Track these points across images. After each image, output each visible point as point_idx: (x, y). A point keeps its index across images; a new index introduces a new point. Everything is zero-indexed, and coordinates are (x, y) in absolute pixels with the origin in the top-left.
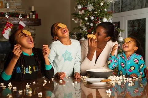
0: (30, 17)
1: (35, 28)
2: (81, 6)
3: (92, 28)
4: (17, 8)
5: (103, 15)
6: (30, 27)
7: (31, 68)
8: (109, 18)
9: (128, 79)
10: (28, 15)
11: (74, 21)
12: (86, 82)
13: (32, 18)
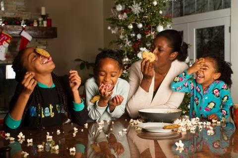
0: (38, 24)
1: (47, 42)
2: (121, 6)
3: (140, 42)
4: (18, 9)
5: (158, 20)
6: (39, 40)
7: (52, 107)
8: (166, 25)
9: (205, 123)
10: (35, 21)
11: (110, 31)
12: (140, 129)
13: (42, 26)
